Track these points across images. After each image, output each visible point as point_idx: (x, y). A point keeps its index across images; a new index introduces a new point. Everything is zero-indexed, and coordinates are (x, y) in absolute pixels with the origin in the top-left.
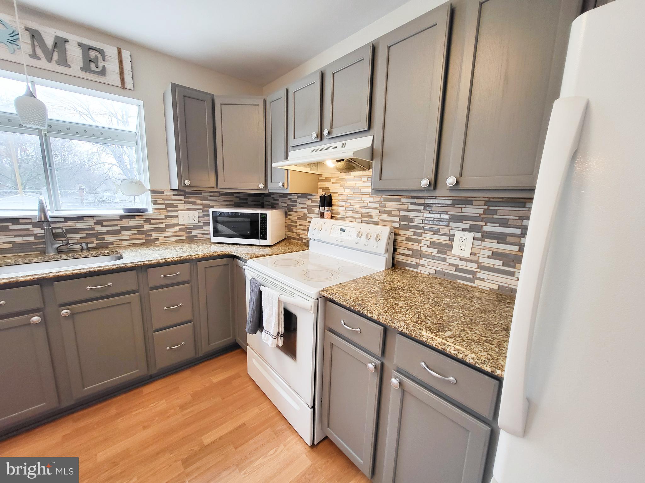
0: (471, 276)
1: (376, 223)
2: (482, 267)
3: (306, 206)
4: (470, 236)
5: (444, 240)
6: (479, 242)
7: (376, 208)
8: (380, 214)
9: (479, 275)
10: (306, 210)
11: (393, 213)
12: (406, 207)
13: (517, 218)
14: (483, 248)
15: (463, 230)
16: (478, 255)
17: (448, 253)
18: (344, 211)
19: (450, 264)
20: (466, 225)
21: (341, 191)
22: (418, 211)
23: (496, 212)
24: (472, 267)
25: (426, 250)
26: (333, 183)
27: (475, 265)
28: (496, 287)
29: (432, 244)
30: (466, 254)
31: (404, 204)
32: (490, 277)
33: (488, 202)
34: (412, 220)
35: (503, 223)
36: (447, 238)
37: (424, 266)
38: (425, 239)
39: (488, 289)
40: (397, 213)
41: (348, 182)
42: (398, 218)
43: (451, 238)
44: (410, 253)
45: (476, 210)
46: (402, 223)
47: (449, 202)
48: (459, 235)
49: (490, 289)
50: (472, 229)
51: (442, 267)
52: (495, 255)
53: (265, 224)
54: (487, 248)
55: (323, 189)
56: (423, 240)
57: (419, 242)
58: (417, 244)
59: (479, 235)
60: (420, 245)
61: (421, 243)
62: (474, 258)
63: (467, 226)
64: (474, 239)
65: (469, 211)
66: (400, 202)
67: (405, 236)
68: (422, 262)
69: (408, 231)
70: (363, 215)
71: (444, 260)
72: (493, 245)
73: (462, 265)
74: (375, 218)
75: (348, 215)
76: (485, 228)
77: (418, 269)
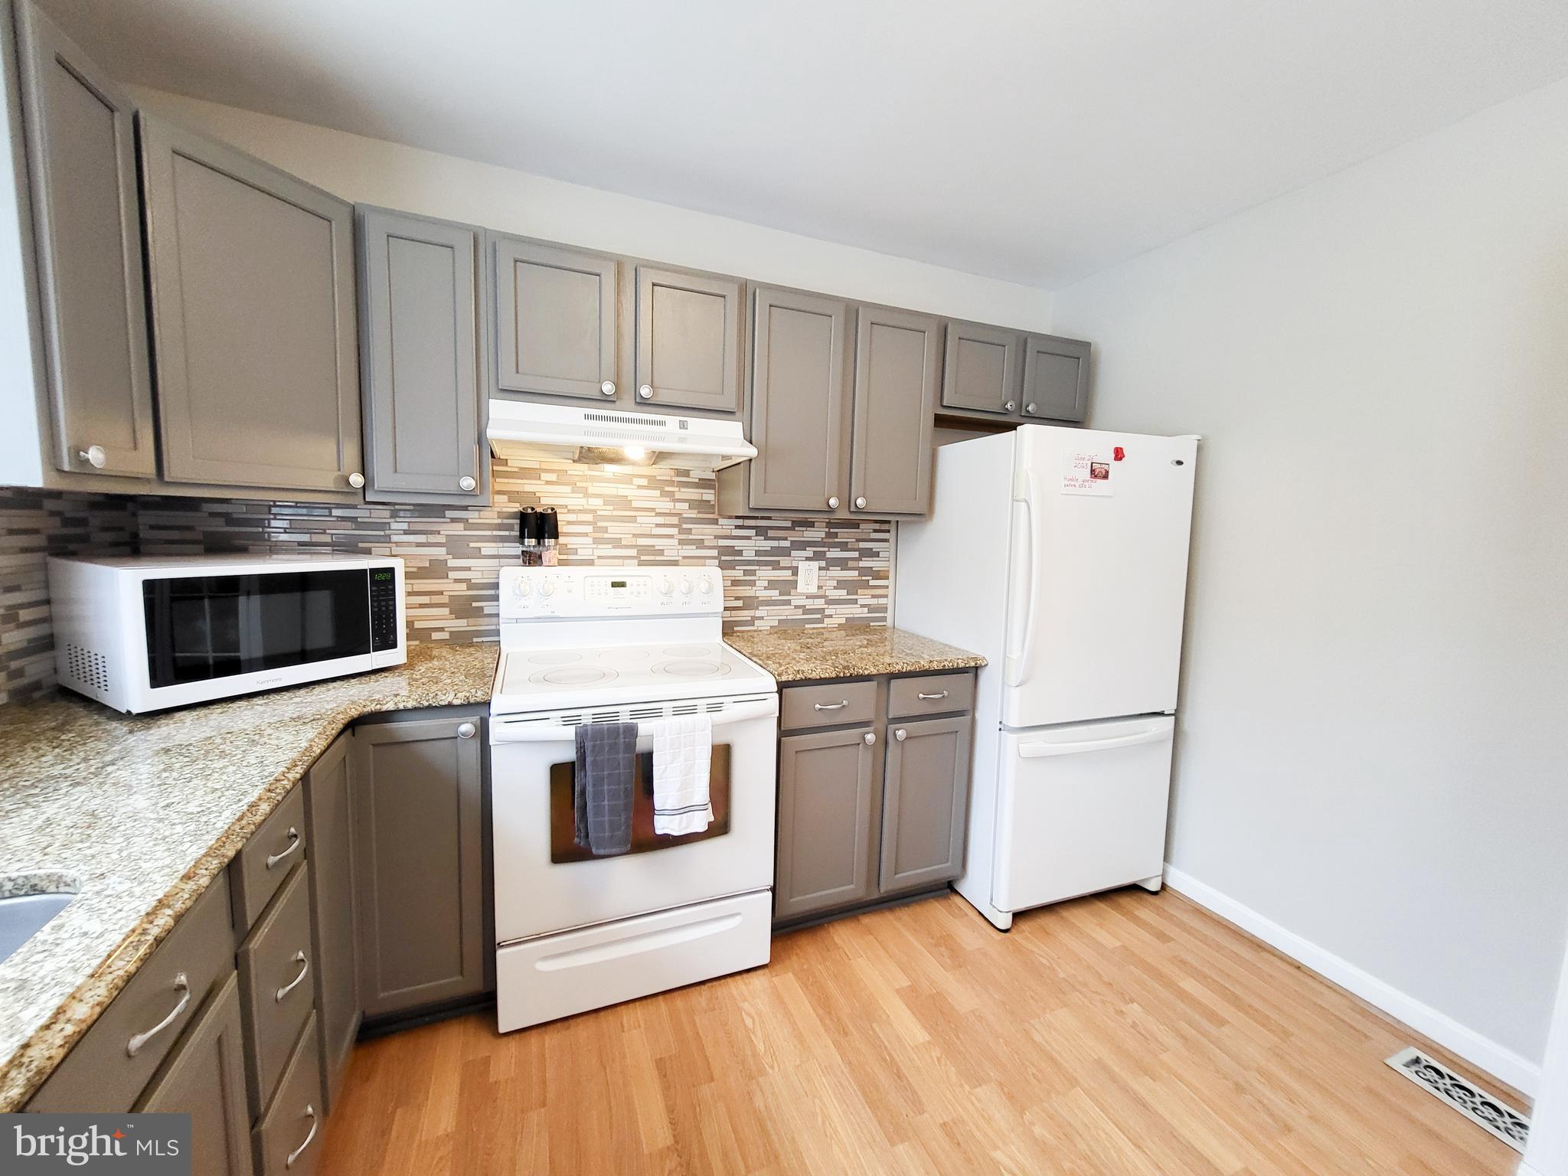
0: (819, 616)
1: (675, 563)
2: (831, 602)
3: (442, 539)
4: (815, 565)
5: (786, 575)
6: (823, 572)
7: (671, 536)
8: (680, 547)
9: (827, 612)
10: (443, 551)
11: (706, 543)
12: (727, 532)
13: (854, 540)
14: (828, 578)
15: (808, 559)
16: (824, 588)
17: (793, 592)
18: (591, 546)
19: (796, 607)
20: (809, 552)
21: (576, 501)
22: (748, 538)
23: (836, 535)
24: (819, 603)
25: (763, 594)
26: (548, 483)
27: (823, 601)
28: (843, 621)
29: (772, 584)
30: (813, 590)
31: (724, 527)
32: (838, 611)
33: (829, 525)
34: (740, 553)
35: (844, 546)
36: (790, 572)
37: (762, 618)
38: (761, 578)
39: (837, 626)
40: (714, 543)
41: (595, 484)
42: (717, 551)
43: (795, 571)
44: (740, 603)
45: (817, 534)
46: (723, 558)
47: (789, 524)
48: (803, 566)
49: (839, 624)
50: (817, 557)
51: (787, 612)
52: (841, 584)
53: (387, 601)
54: (831, 578)
55: (512, 496)
56: (759, 580)
57: (752, 583)
58: (750, 588)
59: (823, 564)
60: (754, 588)
61: (755, 586)
62: (821, 593)
63: (811, 555)
64: (820, 569)
65: (811, 534)
66: (717, 524)
67: (730, 578)
68: (758, 613)
69: (735, 569)
70: (643, 550)
71: (788, 602)
72: (837, 573)
73: (810, 604)
74: (669, 555)
75: (598, 553)
76: (829, 555)
77: (754, 625)
